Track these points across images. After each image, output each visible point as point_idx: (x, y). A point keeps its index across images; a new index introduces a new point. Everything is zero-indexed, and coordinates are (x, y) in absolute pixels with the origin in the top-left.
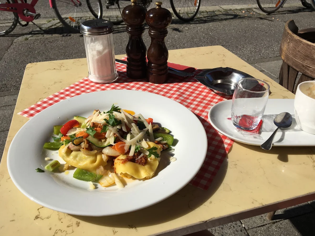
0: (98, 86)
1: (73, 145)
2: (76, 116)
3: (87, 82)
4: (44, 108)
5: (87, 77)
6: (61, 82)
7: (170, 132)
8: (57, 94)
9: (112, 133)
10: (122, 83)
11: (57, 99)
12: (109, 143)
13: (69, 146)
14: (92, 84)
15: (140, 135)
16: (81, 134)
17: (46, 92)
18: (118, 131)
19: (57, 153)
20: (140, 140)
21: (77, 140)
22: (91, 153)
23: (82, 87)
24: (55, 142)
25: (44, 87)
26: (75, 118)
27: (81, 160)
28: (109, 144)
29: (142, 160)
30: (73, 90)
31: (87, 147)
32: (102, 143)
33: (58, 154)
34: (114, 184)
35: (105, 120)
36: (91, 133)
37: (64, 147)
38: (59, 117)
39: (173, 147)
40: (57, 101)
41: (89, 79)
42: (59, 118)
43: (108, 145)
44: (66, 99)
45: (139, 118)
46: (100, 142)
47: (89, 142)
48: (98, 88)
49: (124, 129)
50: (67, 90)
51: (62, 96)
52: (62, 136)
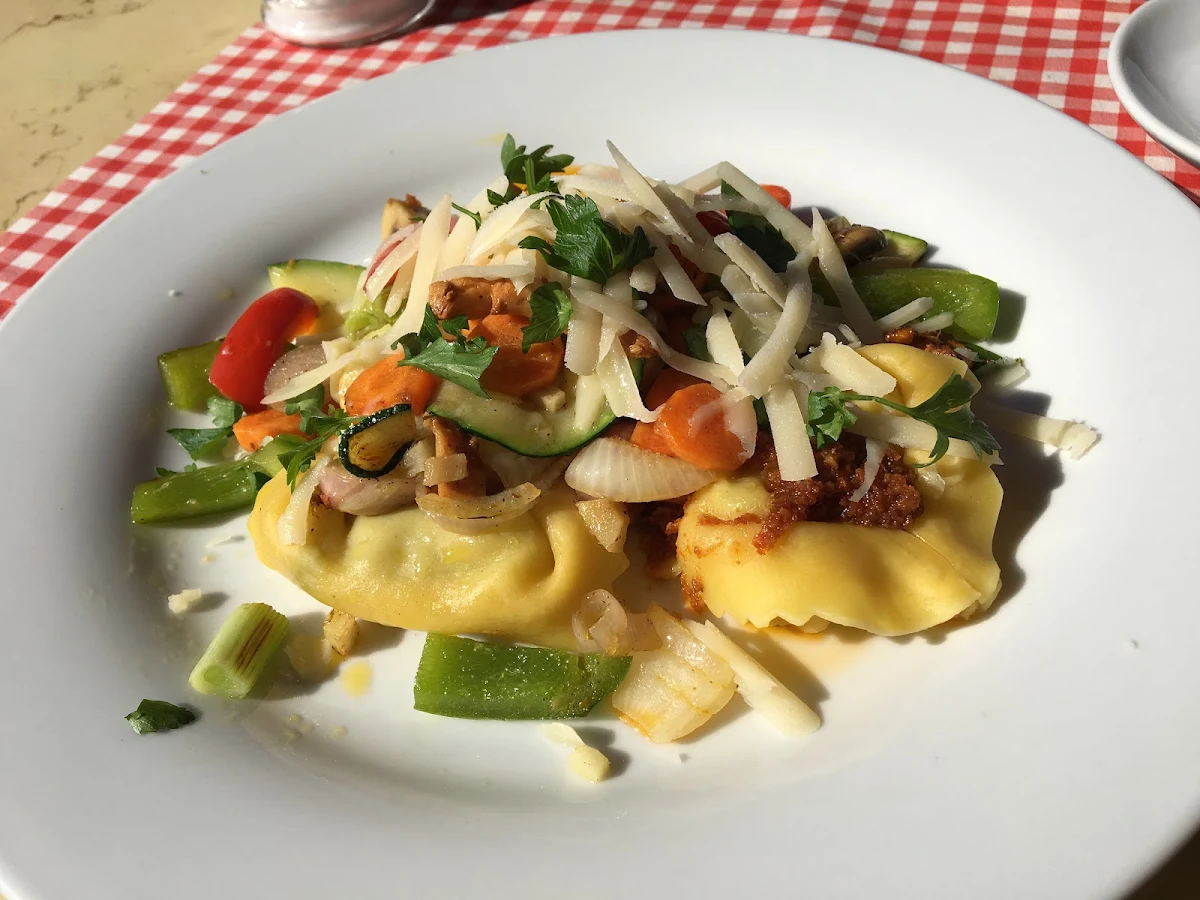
0: (336, 60)
1: (347, 478)
2: (279, 264)
3: (265, 55)
4: (61, 248)
5: (258, 26)
6: (114, 82)
7: (928, 250)
8: (112, 152)
9: (608, 340)
10: (473, 17)
11: (119, 180)
12: (604, 407)
13: (319, 489)
14: (302, 57)
15: (792, 310)
16: (378, 386)
17: (43, 157)
18: (643, 312)
19: (240, 539)
20: (805, 346)
21: (368, 438)
22: (500, 514)
23: (251, 85)
24: (201, 465)
25: (25, 125)
26: (279, 280)
27: (438, 571)
28: (606, 420)
29: (896, 496)
30: (198, 112)
31: (460, 474)
32: (550, 422)
33: (250, 545)
34: (735, 706)
35: (530, 243)
36: (454, 361)
37: (287, 502)
38: (171, 293)
39: (1004, 350)
40: (123, 196)
41: (274, 35)
42: (178, 294)
43: (596, 430)
44: (173, 169)
45: (727, 189)
46: (536, 418)
47: (460, 436)
48: (343, 72)
49: (682, 289)
50: (167, 121)
51: (147, 157)
52: (238, 417)
